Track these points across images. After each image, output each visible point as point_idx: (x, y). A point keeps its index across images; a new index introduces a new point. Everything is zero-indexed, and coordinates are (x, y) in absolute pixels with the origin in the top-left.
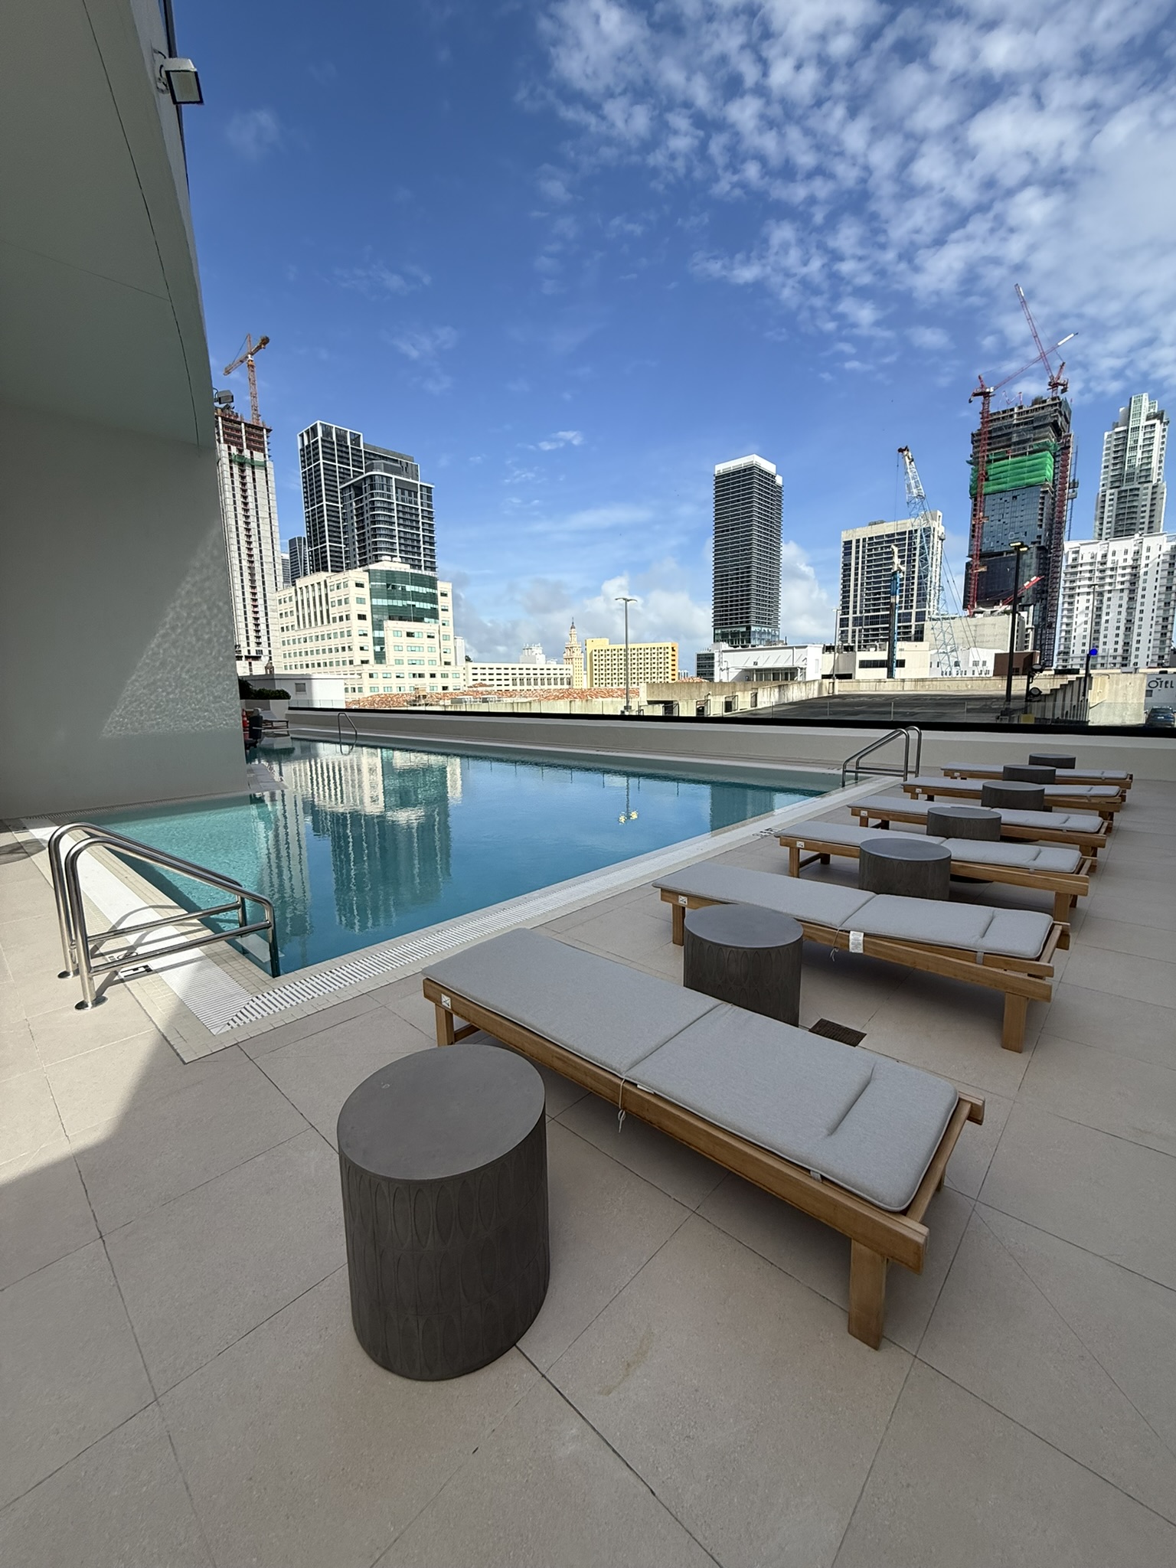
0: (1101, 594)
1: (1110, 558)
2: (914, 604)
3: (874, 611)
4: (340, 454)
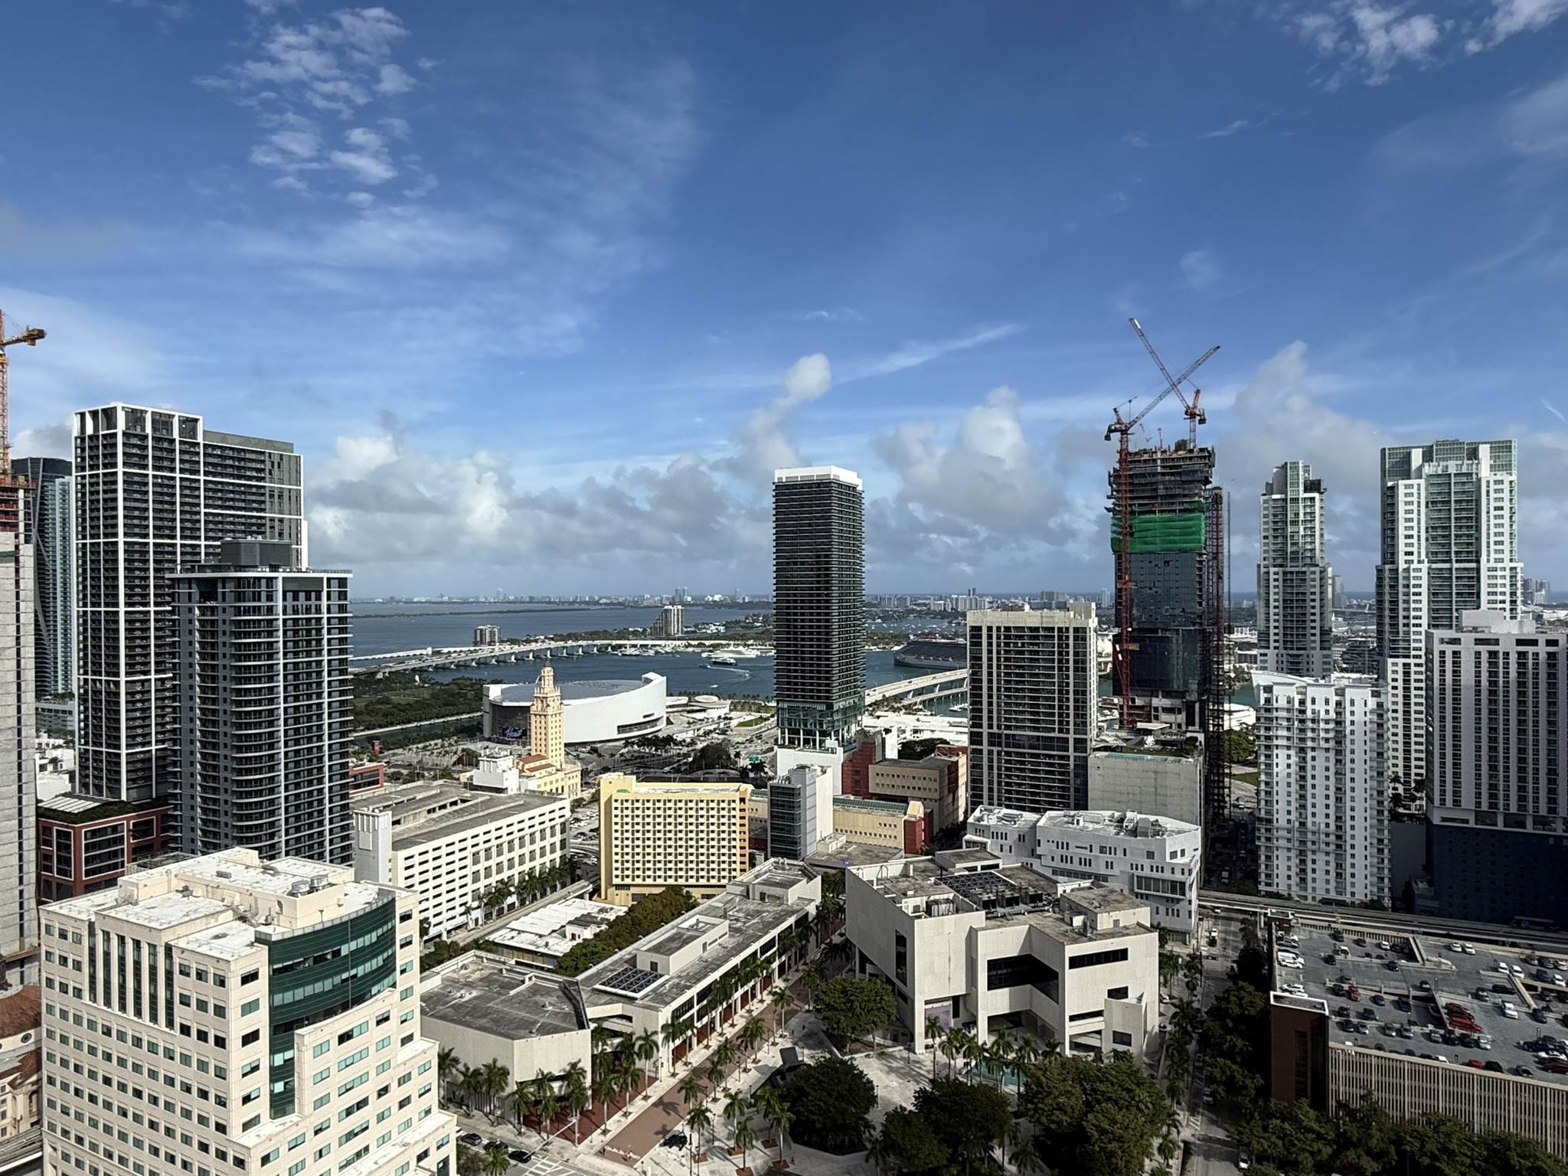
0: (1302, 750)
1: (1309, 706)
2: (1071, 727)
3: (1018, 728)
4: (159, 454)
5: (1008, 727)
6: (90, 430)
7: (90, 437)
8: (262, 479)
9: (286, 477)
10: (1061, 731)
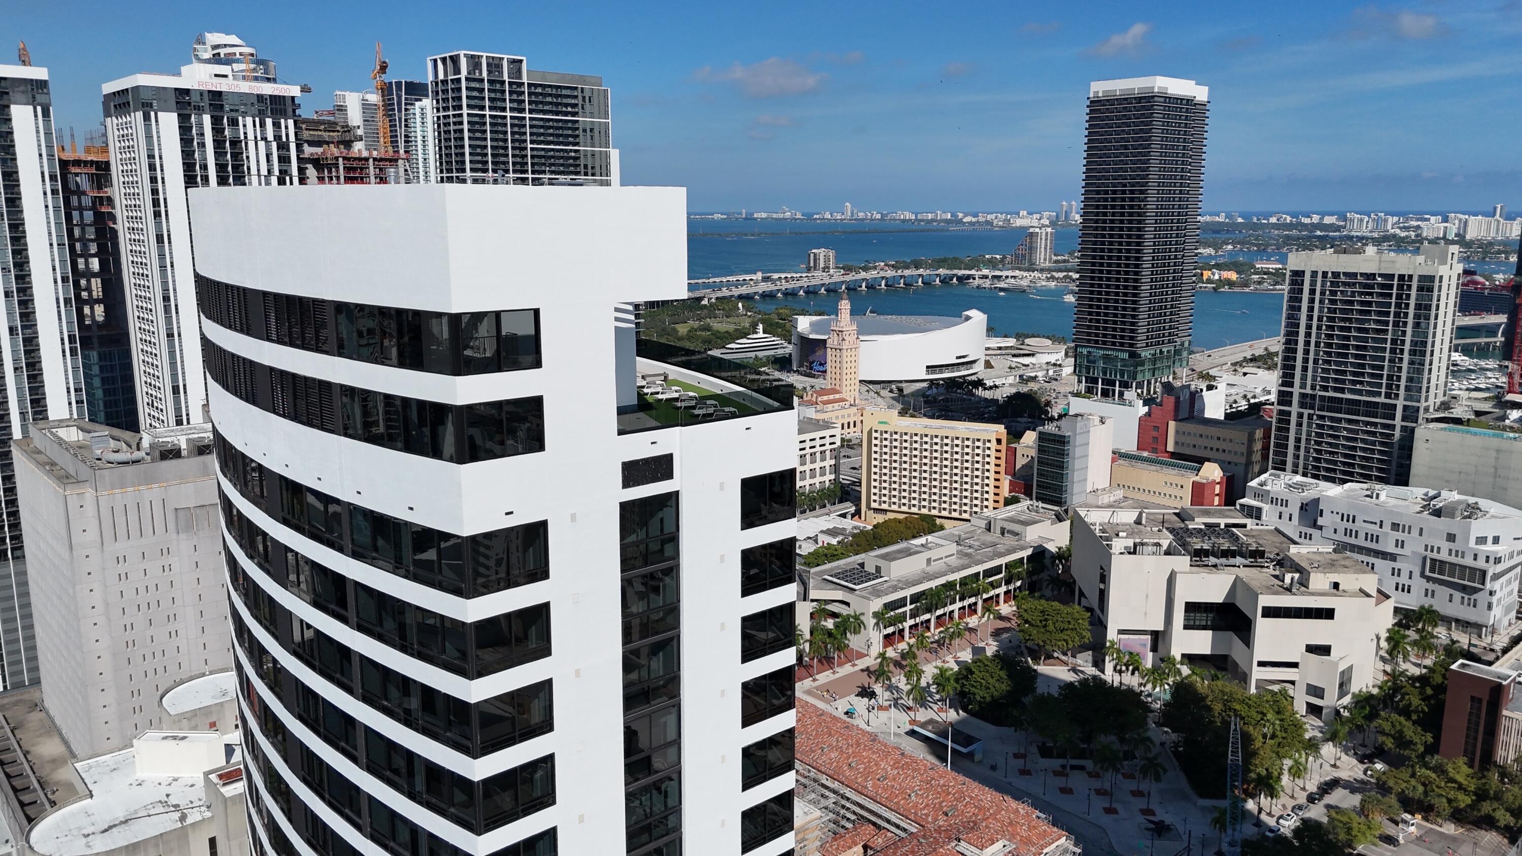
3: (1336, 389)
4: (493, 95)
5: (1325, 388)
6: (441, 76)
7: (442, 81)
8: (575, 114)
9: (596, 112)
10: (1388, 396)
